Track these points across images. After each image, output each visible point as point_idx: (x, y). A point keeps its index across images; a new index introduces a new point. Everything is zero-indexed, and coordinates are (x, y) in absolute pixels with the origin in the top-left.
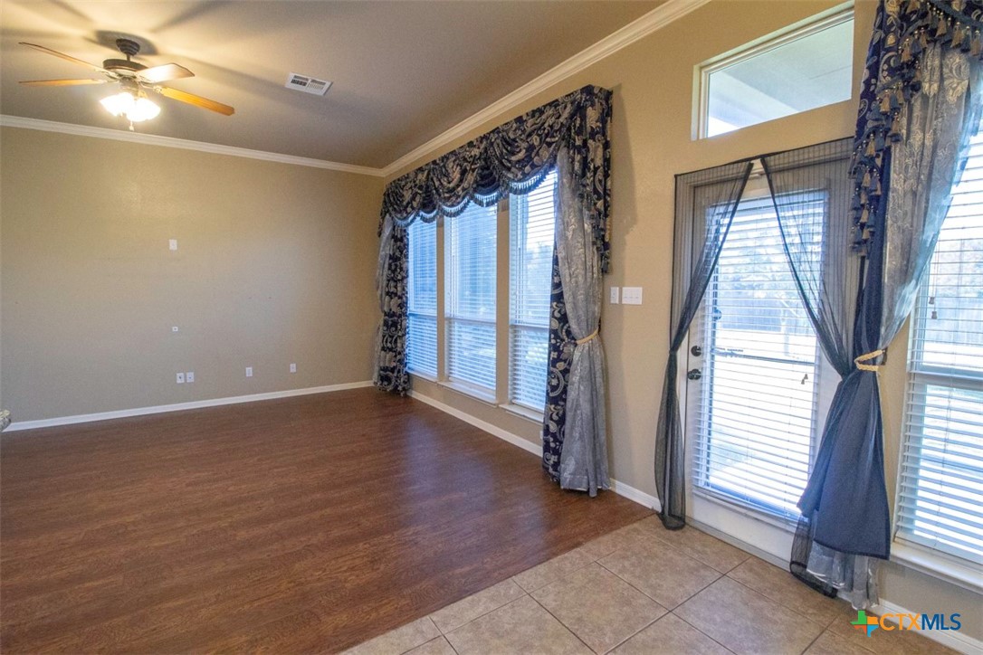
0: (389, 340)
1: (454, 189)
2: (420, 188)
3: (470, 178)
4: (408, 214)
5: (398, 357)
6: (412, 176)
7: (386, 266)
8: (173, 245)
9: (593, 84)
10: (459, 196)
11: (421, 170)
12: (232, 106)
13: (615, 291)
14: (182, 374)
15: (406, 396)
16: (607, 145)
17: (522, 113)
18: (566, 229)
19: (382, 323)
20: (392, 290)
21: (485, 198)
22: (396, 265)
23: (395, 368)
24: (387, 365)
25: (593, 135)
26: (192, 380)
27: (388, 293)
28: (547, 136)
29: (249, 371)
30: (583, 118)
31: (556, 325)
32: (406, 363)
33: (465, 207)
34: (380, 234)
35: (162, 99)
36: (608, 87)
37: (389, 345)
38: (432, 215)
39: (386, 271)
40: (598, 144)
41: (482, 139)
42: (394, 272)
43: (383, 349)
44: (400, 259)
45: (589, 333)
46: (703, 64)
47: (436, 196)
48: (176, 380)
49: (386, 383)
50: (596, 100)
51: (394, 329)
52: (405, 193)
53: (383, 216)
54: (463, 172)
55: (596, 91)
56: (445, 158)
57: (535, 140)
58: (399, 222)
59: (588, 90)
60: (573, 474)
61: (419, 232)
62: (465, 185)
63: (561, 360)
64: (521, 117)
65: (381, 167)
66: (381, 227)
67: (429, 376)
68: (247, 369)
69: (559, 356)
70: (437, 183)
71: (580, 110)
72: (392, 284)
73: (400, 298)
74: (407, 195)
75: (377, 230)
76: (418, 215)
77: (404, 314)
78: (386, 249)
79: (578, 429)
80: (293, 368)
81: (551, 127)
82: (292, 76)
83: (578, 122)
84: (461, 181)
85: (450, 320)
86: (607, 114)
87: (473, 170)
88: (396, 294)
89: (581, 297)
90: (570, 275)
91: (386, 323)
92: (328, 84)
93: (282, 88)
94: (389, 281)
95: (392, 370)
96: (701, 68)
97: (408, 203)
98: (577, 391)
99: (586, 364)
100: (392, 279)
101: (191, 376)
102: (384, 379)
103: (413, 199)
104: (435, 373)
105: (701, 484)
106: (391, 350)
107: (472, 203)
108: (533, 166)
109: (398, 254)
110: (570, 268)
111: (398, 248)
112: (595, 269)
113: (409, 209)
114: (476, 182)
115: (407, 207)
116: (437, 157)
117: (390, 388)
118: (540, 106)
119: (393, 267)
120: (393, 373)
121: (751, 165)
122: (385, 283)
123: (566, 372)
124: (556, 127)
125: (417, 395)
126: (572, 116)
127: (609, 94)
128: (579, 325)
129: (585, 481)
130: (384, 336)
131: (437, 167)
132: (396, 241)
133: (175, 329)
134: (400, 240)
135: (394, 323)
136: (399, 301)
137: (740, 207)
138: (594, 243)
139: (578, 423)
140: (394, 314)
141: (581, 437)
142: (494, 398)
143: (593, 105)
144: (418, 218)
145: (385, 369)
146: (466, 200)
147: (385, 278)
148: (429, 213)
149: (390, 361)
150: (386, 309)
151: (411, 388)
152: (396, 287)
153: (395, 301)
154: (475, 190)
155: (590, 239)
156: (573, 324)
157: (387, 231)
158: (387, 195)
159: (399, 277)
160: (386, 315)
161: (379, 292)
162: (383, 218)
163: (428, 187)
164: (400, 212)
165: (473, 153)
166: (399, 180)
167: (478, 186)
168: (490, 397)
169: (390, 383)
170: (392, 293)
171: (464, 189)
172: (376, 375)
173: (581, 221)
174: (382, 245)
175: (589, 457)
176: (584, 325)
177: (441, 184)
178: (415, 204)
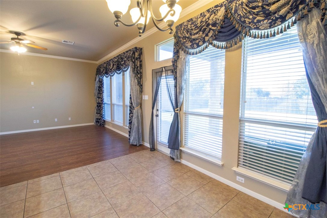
0: (99, 110)
1: (112, 69)
2: (105, 68)
3: (115, 67)
4: (102, 75)
5: (101, 115)
6: (103, 64)
7: (97, 89)
8: (32, 83)
9: (137, 47)
10: (112, 71)
11: (105, 63)
12: (47, 48)
13: (144, 96)
14: (35, 121)
15: (103, 126)
16: (141, 61)
17: (124, 51)
18: (131, 81)
19: (96, 106)
20: (99, 96)
21: (118, 72)
22: (100, 89)
23: (100, 118)
24: (98, 118)
25: (137, 59)
26: (38, 122)
27: (98, 97)
28: (128, 58)
29: (56, 120)
30: (135, 55)
31: (130, 105)
32: (103, 117)
33: (114, 74)
34: (95, 80)
35: (27, 47)
36: (141, 47)
37: (98, 112)
38: (108, 76)
39: (97, 91)
40: (138, 61)
41: (118, 56)
42: (100, 91)
43: (97, 113)
44: (101, 87)
45: (137, 106)
46: (157, 44)
47: (108, 71)
48: (33, 122)
49: (98, 123)
50: (138, 51)
51: (100, 107)
52: (101, 69)
53: (97, 74)
54: (113, 65)
55: (138, 48)
56: (110, 60)
57: (126, 59)
58: (100, 77)
59: (136, 48)
60: (133, 140)
61: (106, 80)
62: (114, 68)
63: (131, 113)
64: (124, 52)
65: (97, 61)
66: (96, 78)
67: (108, 120)
68: (55, 119)
69: (131, 112)
70: (108, 67)
71: (134, 53)
72: (99, 94)
73: (101, 98)
74: (102, 70)
75: (95, 79)
76: (104, 75)
77: (102, 103)
78: (97, 85)
79: (134, 130)
80: (70, 119)
81: (129, 56)
82: (63, 41)
83: (133, 56)
84: (113, 67)
85: (114, 105)
86: (141, 54)
87: (115, 65)
88: (100, 98)
89: (135, 98)
90: (132, 92)
91: (97, 106)
92: (73, 42)
93: (62, 43)
94: (98, 94)
95: (100, 119)
96: (157, 45)
97: (102, 72)
98: (135, 121)
99: (136, 114)
100: (99, 93)
101: (38, 121)
102: (97, 122)
103: (103, 71)
104: (110, 119)
105: (159, 141)
106: (99, 113)
107: (116, 73)
108: (126, 65)
109: (101, 86)
110: (132, 91)
111: (101, 84)
112: (138, 91)
113: (102, 74)
114: (116, 68)
115: (101, 73)
116: (108, 60)
117: (99, 124)
118: (128, 50)
119: (99, 90)
120: (100, 120)
121: (163, 69)
122: (97, 94)
123: (132, 116)
124: (130, 56)
125: (106, 126)
126: (132, 54)
127: (141, 49)
128: (135, 104)
129: (136, 142)
130: (97, 110)
131: (108, 63)
132: (100, 82)
133: (33, 107)
134: (101, 82)
135: (100, 106)
136: (101, 99)
137: (162, 78)
138: (138, 85)
139: (134, 128)
140: (100, 103)
141: (135, 132)
142: (123, 125)
143: (137, 52)
144: (105, 76)
145: (97, 119)
146: (114, 72)
147: (97, 93)
148: (107, 75)
149: (99, 117)
150: (97, 102)
151: (105, 124)
152: (100, 95)
153: (100, 99)
154: (116, 70)
155: (137, 84)
156: (134, 105)
157: (97, 79)
158: (97, 69)
159: (101, 93)
160: (97, 103)
161: (95, 97)
162: (96, 76)
163: (106, 68)
164: (100, 74)
165: (115, 60)
166: (100, 65)
167: (117, 69)
168: (122, 125)
169: (99, 123)
170: (99, 97)
171: (113, 69)
172: (95, 121)
173: (135, 80)
174: (96, 83)
175: (137, 136)
176: (136, 104)
177: (109, 68)
178: (104, 72)
